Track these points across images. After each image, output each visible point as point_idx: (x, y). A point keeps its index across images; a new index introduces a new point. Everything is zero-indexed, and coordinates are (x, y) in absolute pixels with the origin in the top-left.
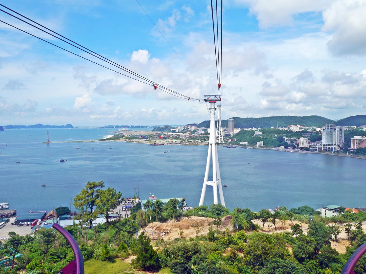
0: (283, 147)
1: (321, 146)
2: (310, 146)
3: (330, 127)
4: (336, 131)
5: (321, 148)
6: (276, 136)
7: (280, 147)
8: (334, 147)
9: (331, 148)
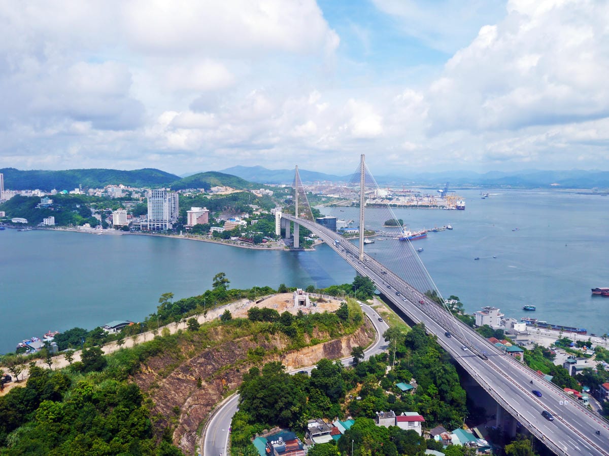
0: (88, 225)
1: (146, 223)
2: (131, 224)
3: (158, 194)
4: (167, 200)
5: (146, 226)
6: (78, 206)
7: (84, 226)
8: (164, 223)
9: (160, 225)
